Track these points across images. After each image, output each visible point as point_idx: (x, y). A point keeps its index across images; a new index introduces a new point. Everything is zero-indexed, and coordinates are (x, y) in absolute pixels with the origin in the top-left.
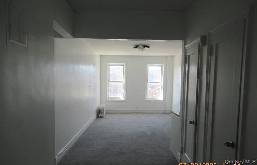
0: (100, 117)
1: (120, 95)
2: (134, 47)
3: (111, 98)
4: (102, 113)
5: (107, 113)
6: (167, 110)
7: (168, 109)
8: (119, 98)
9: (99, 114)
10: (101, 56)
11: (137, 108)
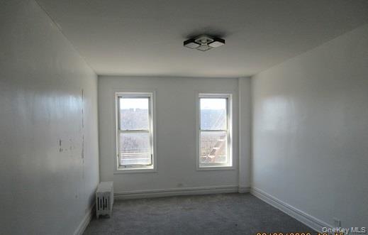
0: (101, 216)
1: (144, 159)
2: (185, 43)
3: (125, 166)
4: (105, 206)
5: (117, 201)
6: (241, 186)
7: (243, 185)
8: (142, 166)
9: (99, 209)
10: (100, 77)
11: (180, 185)
